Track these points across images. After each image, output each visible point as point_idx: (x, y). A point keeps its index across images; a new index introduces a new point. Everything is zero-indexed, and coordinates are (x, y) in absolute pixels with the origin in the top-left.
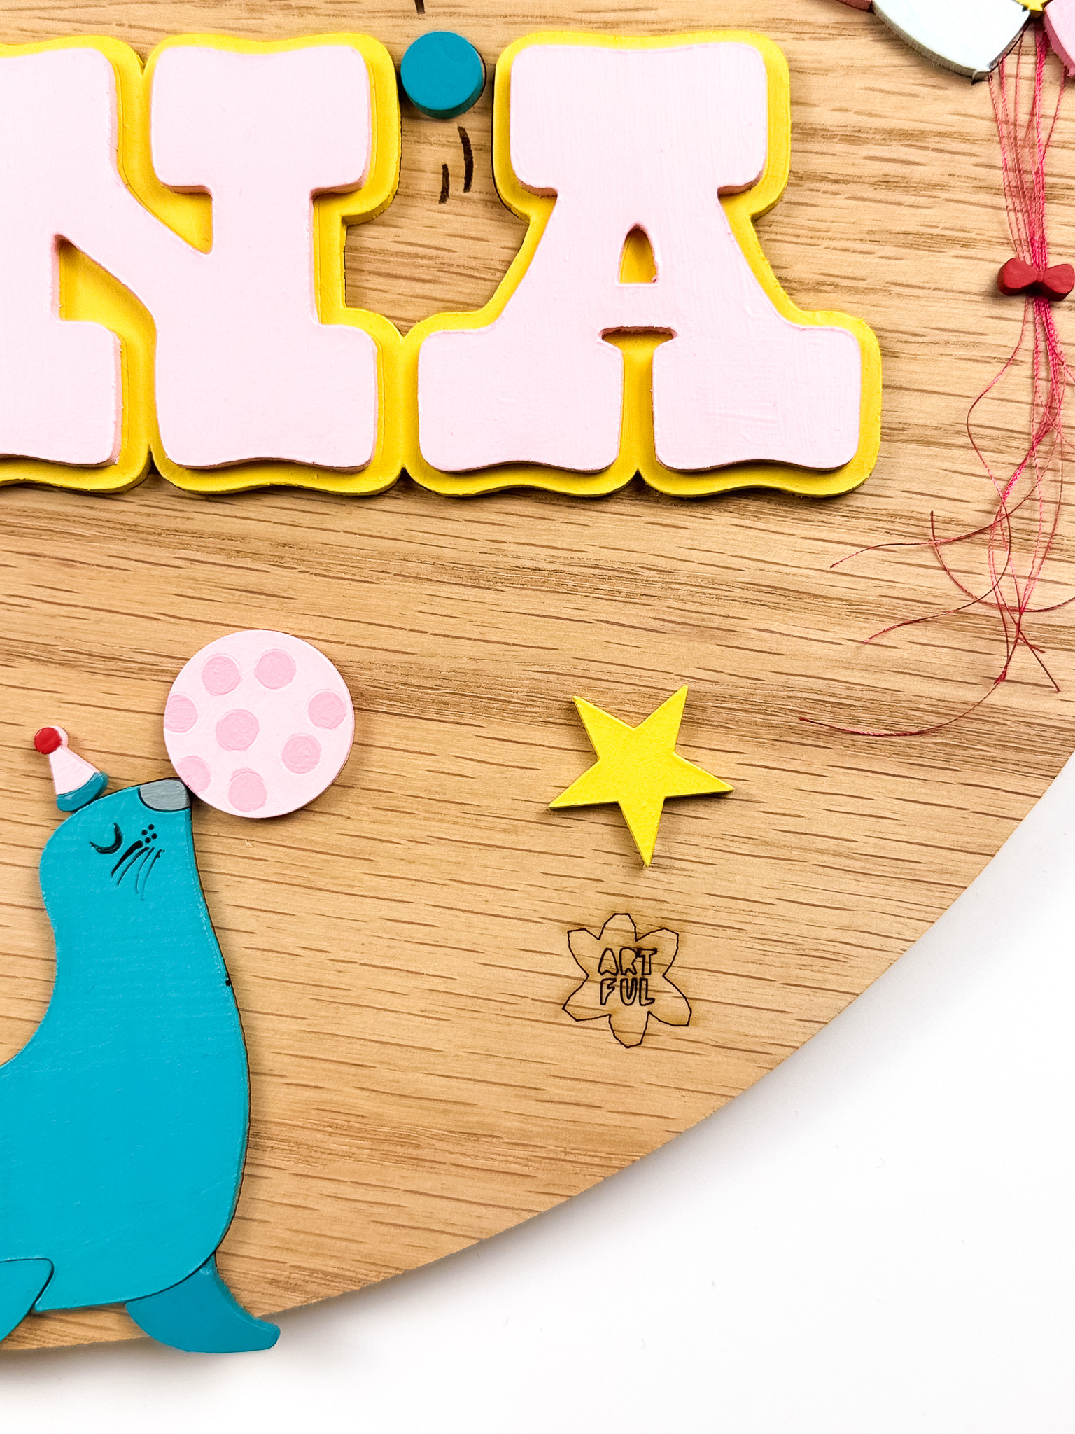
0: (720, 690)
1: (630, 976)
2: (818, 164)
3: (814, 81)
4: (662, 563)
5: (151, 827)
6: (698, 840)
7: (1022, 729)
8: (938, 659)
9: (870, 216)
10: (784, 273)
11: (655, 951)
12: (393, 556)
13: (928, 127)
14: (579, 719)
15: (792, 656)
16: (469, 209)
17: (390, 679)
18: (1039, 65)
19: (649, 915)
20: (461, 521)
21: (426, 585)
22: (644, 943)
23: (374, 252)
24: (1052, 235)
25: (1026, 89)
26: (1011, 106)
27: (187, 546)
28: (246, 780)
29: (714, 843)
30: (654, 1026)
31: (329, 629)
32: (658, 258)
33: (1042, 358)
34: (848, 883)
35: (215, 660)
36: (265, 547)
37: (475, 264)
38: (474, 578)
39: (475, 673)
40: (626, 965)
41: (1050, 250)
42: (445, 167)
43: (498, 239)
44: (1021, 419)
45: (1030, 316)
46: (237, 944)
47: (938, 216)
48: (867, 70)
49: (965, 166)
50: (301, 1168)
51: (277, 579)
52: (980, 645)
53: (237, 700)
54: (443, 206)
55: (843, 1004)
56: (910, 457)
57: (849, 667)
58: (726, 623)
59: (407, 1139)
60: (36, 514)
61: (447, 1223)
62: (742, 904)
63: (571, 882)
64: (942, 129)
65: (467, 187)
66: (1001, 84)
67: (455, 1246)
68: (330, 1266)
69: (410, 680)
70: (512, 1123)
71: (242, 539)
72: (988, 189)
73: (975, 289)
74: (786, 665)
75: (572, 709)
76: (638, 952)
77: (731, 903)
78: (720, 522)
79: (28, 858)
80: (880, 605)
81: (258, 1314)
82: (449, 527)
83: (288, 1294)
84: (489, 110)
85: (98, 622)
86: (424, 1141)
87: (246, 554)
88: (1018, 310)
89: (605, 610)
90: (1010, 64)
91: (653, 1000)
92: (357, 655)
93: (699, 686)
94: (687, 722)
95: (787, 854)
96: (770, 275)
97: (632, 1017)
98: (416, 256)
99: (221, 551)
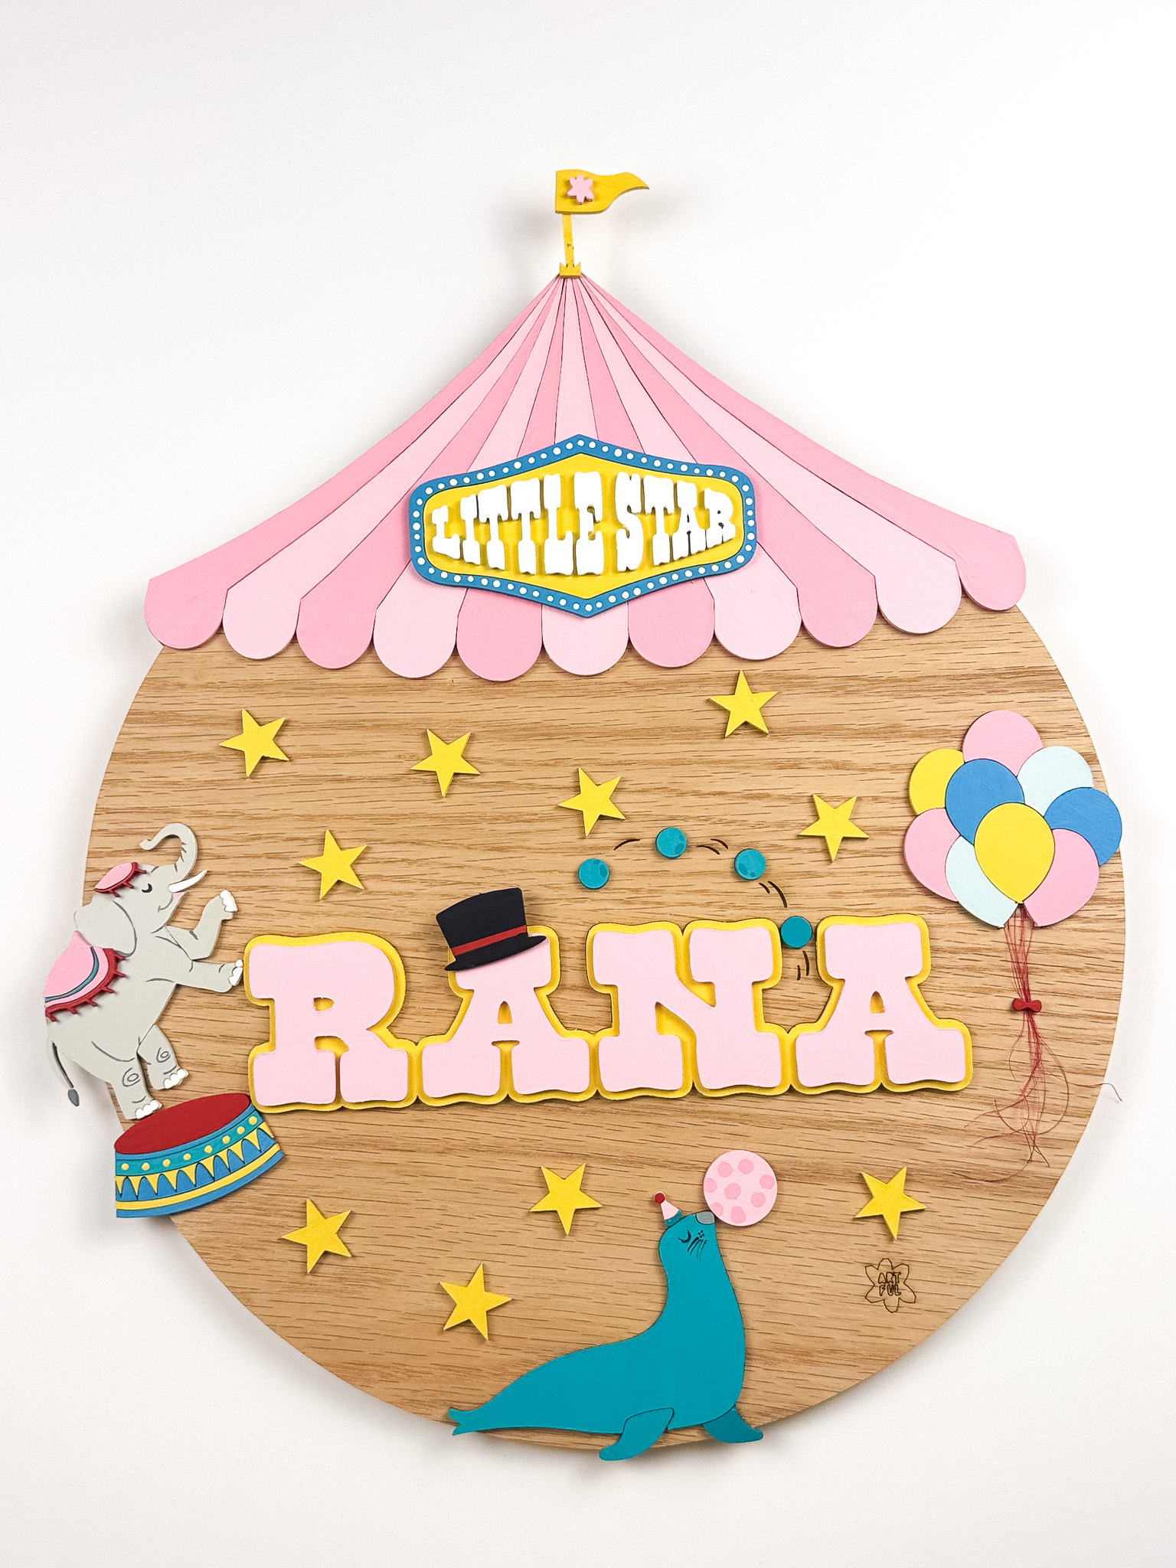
0: (919, 1167)
1: (891, 1284)
2: (941, 962)
3: (938, 930)
4: (892, 1118)
5: (702, 1231)
6: (915, 1228)
7: (1036, 1179)
8: (1000, 1152)
9: (962, 981)
10: (930, 1004)
11: (900, 1273)
12: (787, 1118)
13: (982, 947)
14: (864, 1181)
15: (946, 1153)
16: (809, 982)
17: (789, 1167)
18: (1022, 921)
19: (896, 1260)
20: (811, 1104)
21: (801, 1129)
22: (896, 1270)
23: (772, 999)
24: (1032, 986)
25: (1018, 930)
26: (1013, 937)
27: (707, 1117)
28: (737, 1211)
29: (921, 1229)
30: (902, 1304)
31: (764, 1148)
32: (884, 1004)
33: (1032, 1034)
34: (973, 1243)
35: (723, 1163)
36: (737, 1117)
37: (812, 1003)
38: (820, 1126)
39: (822, 1163)
40: (889, 1279)
41: (1031, 992)
42: (798, 966)
43: (821, 995)
44: (1026, 1058)
45: (1026, 1019)
46: (735, 1276)
47: (989, 980)
48: (958, 925)
49: (997, 961)
50: (767, 1367)
51: (741, 1129)
52: (1017, 1147)
53: (730, 1180)
54: (799, 981)
55: (974, 1291)
56: (985, 1073)
57: (967, 1156)
58: (920, 1141)
59: (808, 1353)
60: (648, 1107)
61: (825, 1386)
62: (933, 1253)
63: (865, 1247)
64: (988, 947)
65: (807, 974)
66: (1008, 929)
67: (827, 1395)
68: (780, 1405)
69: (797, 1167)
70: (849, 1345)
71: (728, 1113)
72: (1007, 970)
73: (1004, 1008)
74: (944, 1157)
75: (861, 1177)
76: (893, 1274)
77: (929, 1253)
78: (914, 1100)
79: (653, 1245)
80: (978, 1132)
81: (753, 1426)
82: (809, 1106)
83: (765, 1418)
84: (814, 945)
85: (675, 1148)
86: (814, 1354)
87: (729, 1119)
88: (1021, 1016)
89: (870, 1137)
90: (1012, 923)
91: (900, 1293)
92: (776, 1158)
93: (910, 1166)
94: (907, 1180)
95: (948, 1232)
96: (925, 1004)
97: (893, 1300)
98: (789, 1001)
99: (720, 1118)
